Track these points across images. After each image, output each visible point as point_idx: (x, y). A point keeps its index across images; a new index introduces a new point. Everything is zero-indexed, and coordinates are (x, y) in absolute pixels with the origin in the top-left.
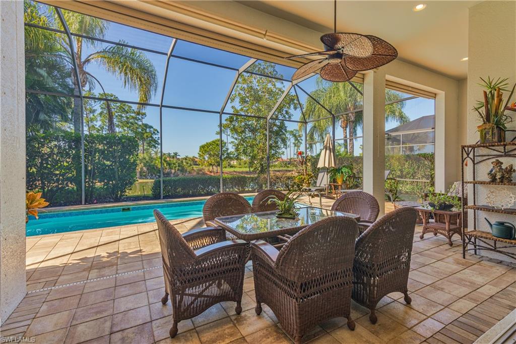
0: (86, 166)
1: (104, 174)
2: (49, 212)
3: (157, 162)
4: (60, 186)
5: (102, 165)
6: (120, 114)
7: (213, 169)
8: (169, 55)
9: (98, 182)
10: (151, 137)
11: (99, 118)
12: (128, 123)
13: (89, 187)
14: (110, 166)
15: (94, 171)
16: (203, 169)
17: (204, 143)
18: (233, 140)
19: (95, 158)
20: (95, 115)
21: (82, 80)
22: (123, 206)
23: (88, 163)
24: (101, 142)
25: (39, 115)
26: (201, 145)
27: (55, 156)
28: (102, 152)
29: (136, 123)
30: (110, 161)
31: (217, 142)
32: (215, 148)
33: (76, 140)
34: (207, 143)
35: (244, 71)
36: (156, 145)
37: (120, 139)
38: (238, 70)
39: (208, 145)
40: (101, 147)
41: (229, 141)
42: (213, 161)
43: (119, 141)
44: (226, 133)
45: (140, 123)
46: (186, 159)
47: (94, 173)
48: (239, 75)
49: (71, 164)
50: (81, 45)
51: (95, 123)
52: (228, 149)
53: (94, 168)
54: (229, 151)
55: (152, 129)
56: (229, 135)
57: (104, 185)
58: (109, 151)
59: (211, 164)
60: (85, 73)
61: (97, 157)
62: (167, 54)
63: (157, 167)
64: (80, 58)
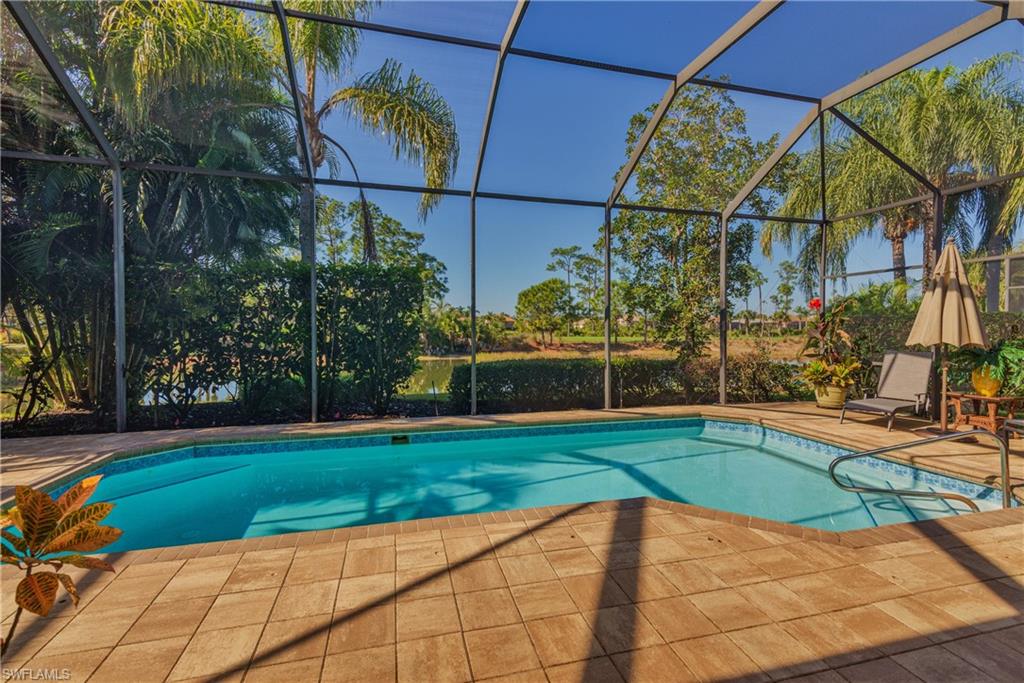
0: (321, 336)
1: (355, 350)
2: (245, 441)
3: (443, 323)
4: (274, 377)
5: (351, 334)
6: (382, 237)
7: (543, 337)
8: (503, 50)
9: (345, 369)
10: (434, 277)
11: (350, 247)
12: (395, 253)
13: (328, 379)
14: (368, 334)
15: (336, 346)
16: (523, 337)
17: (526, 287)
18: (579, 281)
19: (339, 317)
20: (344, 241)
21: (315, 151)
22: (393, 431)
23: (326, 327)
24: (350, 283)
25: (238, 228)
26: (520, 291)
27: (265, 313)
28: (351, 304)
29: (408, 253)
30: (368, 324)
31: (552, 285)
32: (547, 296)
33: (301, 277)
34: (532, 287)
35: (692, 80)
36: (442, 293)
37: (388, 274)
38: (674, 78)
39: (535, 291)
40: (350, 294)
41: (573, 283)
42: (544, 323)
43: (385, 279)
44: (566, 267)
45: (415, 253)
46: (489, 319)
47: (337, 351)
48: (676, 91)
49: (294, 330)
50: (314, 76)
51: (343, 254)
52: (571, 299)
53: (336, 338)
54: (574, 303)
55: (435, 263)
56: (572, 272)
57: (356, 378)
58: (366, 301)
59: (539, 329)
60: (320, 136)
61: (342, 316)
62: (497, 48)
63: (443, 334)
64: (312, 103)
